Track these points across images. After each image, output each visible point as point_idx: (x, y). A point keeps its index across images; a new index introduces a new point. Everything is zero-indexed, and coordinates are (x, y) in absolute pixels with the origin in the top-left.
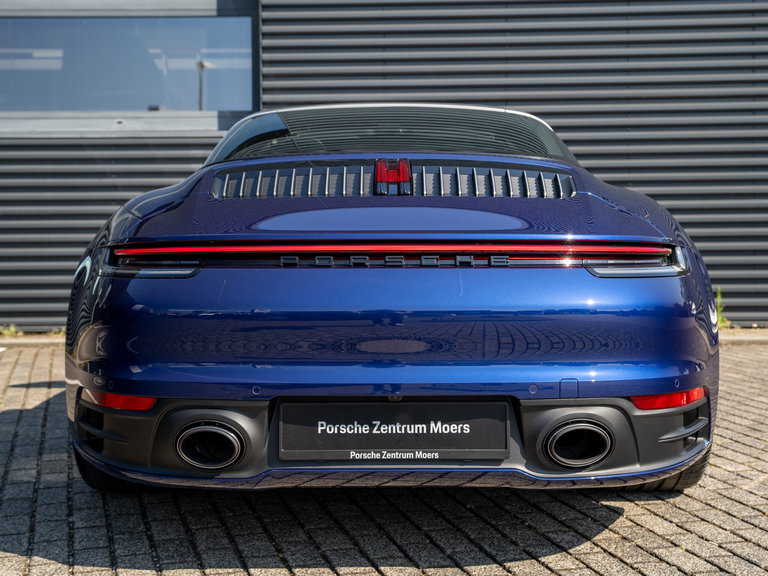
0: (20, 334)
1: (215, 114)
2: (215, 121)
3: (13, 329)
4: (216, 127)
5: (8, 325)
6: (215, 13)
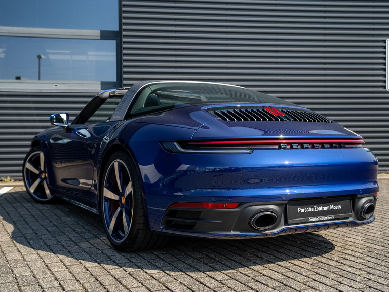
0: (12, 181)
1: (100, 83)
2: (100, 86)
3: (9, 179)
4: (100, 89)
5: (6, 177)
6: (99, 38)
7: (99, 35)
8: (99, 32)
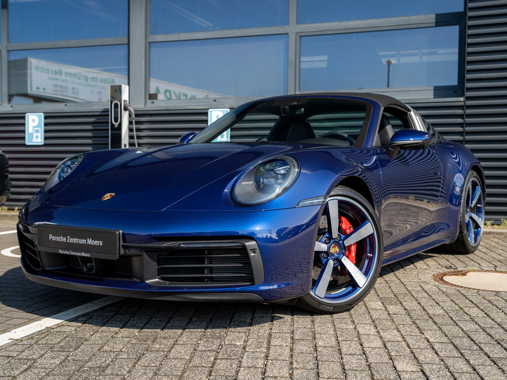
1: (432, 88)
2: (432, 92)
4: (432, 97)
6: (434, 25)
7: (434, 21)
8: (434, 16)
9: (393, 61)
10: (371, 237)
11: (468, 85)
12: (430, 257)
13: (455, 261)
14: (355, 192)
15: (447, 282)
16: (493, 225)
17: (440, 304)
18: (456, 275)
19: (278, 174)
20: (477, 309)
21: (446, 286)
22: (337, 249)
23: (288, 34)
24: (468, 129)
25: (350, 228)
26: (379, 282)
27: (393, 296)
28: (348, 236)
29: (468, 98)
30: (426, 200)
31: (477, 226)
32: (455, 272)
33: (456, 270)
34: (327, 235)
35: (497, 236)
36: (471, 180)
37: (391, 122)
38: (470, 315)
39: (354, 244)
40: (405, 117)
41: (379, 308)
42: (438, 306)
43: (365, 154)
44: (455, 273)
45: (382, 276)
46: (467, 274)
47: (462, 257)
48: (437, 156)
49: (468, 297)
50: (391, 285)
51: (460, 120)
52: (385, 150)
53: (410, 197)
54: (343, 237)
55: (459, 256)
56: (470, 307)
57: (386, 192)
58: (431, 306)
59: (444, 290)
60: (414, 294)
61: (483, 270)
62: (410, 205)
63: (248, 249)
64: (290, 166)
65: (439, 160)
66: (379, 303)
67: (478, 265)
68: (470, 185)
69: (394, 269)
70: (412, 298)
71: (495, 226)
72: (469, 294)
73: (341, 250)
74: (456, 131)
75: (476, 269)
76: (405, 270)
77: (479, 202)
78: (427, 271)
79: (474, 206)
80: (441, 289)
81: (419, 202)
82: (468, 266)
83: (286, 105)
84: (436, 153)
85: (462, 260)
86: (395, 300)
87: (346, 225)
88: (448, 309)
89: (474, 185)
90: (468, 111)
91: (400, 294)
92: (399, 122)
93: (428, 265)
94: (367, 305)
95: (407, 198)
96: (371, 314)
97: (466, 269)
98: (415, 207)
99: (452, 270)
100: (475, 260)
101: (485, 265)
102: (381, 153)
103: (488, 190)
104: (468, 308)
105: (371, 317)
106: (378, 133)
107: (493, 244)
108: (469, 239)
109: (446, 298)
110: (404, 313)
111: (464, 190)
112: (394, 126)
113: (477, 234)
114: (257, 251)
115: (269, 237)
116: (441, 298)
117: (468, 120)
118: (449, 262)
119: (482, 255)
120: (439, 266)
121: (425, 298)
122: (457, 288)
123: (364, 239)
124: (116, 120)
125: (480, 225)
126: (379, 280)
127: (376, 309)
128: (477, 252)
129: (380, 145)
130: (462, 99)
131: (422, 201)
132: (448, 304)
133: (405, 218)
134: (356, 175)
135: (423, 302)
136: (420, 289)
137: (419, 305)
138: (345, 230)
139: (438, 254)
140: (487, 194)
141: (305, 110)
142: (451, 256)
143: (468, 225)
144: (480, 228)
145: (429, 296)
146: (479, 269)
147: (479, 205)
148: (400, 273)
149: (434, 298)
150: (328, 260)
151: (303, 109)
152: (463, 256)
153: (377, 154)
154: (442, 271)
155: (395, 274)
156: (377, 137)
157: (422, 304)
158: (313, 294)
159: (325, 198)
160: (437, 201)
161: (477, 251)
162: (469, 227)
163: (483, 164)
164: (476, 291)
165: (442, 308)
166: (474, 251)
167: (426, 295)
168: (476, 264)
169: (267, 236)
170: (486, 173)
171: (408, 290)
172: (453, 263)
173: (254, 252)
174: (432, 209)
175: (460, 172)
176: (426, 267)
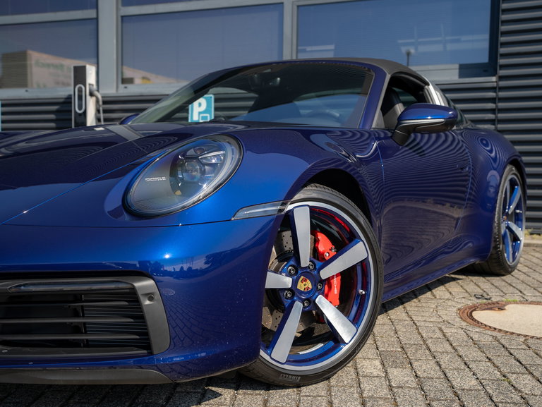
1: (457, 66)
2: (457, 72)
9: (412, 51)
10: (364, 263)
11: (502, 61)
12: (454, 279)
13: (487, 287)
14: (337, 194)
15: (478, 322)
16: (531, 234)
17: (470, 366)
18: (491, 309)
19: (204, 165)
20: (529, 377)
21: (477, 330)
22: (309, 284)
23: (282, 3)
24: (501, 116)
25: (331, 250)
26: (381, 322)
27: (400, 350)
28: (327, 263)
29: (501, 78)
30: (448, 205)
31: (516, 239)
32: (489, 303)
33: (490, 301)
34: (292, 262)
35: (538, 249)
36: (510, 177)
37: (401, 98)
38: (520, 391)
39: (337, 275)
40: (421, 93)
41: (375, 373)
42: (467, 369)
43: (358, 139)
44: (489, 306)
45: (386, 311)
46: (506, 307)
47: (496, 280)
48: (464, 145)
49: (512, 351)
50: (399, 327)
51: (491, 105)
52: (390, 134)
53: (429, 200)
54: (319, 264)
55: (493, 278)
56: (517, 373)
57: (389, 193)
58: (457, 369)
59: (476, 337)
60: (430, 345)
61: (526, 302)
62: (429, 211)
63: (140, 293)
64: (227, 152)
65: (467, 150)
66: (377, 363)
67: (520, 294)
68: (507, 185)
69: (404, 300)
70: (427, 352)
71: (535, 236)
72: (512, 345)
73: (315, 285)
74: (486, 118)
75: (518, 300)
76: (419, 301)
77: (518, 207)
78: (450, 303)
79: (512, 213)
80: (471, 335)
81: (439, 206)
82: (506, 294)
83: (256, 73)
84: (462, 141)
85: (496, 284)
86: (401, 357)
87: (325, 245)
88: (484, 377)
89: (513, 184)
90: (502, 94)
91: (410, 344)
92: (411, 98)
93: (450, 293)
94: (359, 366)
95: (424, 202)
96: (362, 386)
97: (504, 299)
98: (435, 212)
99: (485, 301)
100: (514, 285)
101: (529, 293)
102: (386, 138)
103: (529, 192)
104: (514, 376)
105: (361, 393)
106: (381, 109)
107: (535, 260)
108: (506, 255)
109: (479, 353)
110: (414, 385)
111: (500, 191)
112: (405, 103)
113: (515, 249)
114: (156, 298)
115: (185, 269)
116: (472, 354)
117: (501, 105)
118: (479, 286)
119: (522, 277)
120: (466, 295)
121: (447, 352)
122: (494, 333)
123: (354, 267)
124: (80, 108)
125: (519, 236)
126: (381, 319)
127: (371, 376)
128: (515, 273)
129: (383, 127)
130: (494, 79)
131: (443, 205)
132: (483, 367)
133: (421, 227)
134: (342, 168)
135: (444, 360)
136: (439, 334)
137: (438, 368)
138: (323, 254)
139: (464, 275)
140: (528, 196)
141: (281, 80)
142: (482, 278)
143: (504, 236)
144: (519, 240)
145: (454, 348)
146: (522, 299)
147: (518, 211)
148: (412, 305)
149: (461, 354)
150: (293, 303)
151: (279, 79)
152: (498, 278)
153: (378, 138)
154: (470, 303)
155: (404, 308)
156: (379, 115)
157: (442, 367)
158: (267, 358)
159: (284, 204)
160: (463, 205)
161: (516, 271)
162: (506, 241)
163: (525, 159)
164: (522, 339)
165: (474, 374)
166: (512, 272)
167: (449, 348)
168: (517, 291)
169: (182, 268)
170: (528, 170)
171: (422, 337)
172: (485, 290)
173: (151, 299)
174: (456, 216)
175: (495, 169)
176: (448, 296)
